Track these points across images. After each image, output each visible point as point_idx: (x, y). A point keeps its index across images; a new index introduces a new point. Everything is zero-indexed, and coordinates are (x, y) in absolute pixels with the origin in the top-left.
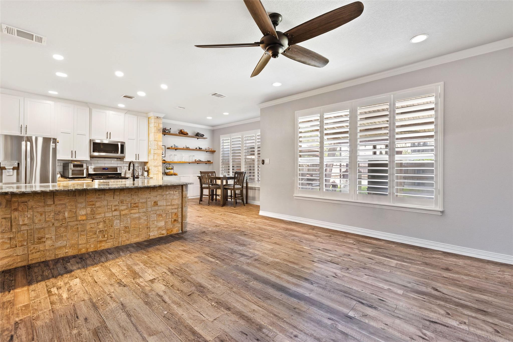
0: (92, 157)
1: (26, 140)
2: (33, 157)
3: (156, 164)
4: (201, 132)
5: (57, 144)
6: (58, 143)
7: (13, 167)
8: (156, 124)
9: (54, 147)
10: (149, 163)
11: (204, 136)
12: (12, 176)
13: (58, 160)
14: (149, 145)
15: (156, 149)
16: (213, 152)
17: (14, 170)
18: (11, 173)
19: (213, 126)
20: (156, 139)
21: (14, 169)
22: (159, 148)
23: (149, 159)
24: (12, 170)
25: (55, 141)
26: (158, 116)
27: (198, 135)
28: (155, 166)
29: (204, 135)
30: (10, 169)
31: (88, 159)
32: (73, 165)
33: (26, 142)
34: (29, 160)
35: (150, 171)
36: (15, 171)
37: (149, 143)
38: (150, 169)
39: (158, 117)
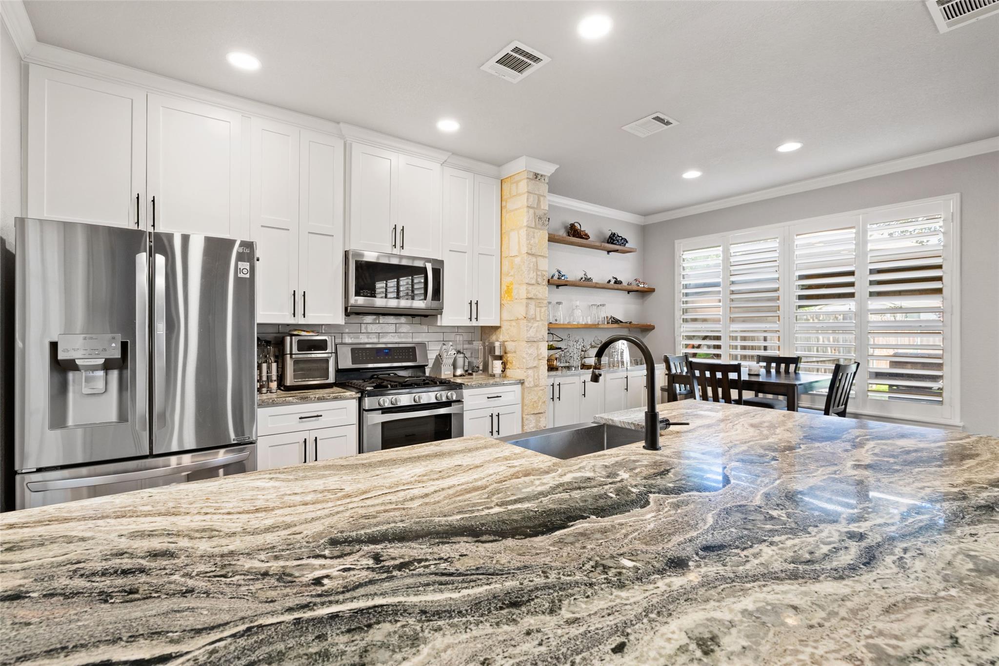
0: (350, 312)
1: (150, 247)
2: (175, 317)
3: (533, 335)
4: (622, 233)
5: (257, 264)
6: (258, 260)
7: (102, 361)
8: (531, 199)
9: (248, 276)
10: (503, 329)
11: (627, 245)
12: (104, 396)
13: (258, 324)
14: (505, 269)
15: (533, 282)
16: (644, 293)
17: (110, 372)
18: (100, 385)
19: (645, 214)
20: (533, 251)
21: (108, 366)
22: (540, 280)
23: (506, 316)
24: (101, 373)
25: (248, 252)
26: (537, 172)
27: (614, 242)
28: (531, 341)
29: (627, 242)
30: (94, 368)
31: (339, 318)
32: (299, 342)
33: (150, 255)
34: (161, 328)
35: (510, 357)
36: (114, 374)
37: (506, 263)
38: (508, 349)
39: (536, 175)
